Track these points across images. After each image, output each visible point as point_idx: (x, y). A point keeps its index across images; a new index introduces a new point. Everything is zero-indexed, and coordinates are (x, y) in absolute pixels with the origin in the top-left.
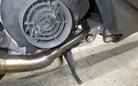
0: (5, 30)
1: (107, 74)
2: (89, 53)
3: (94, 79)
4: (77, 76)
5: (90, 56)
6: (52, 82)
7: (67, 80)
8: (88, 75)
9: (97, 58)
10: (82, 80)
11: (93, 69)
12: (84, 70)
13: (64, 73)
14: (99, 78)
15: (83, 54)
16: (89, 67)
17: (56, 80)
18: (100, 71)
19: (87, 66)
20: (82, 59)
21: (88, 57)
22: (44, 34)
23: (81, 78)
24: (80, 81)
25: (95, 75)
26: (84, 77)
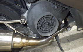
0: (28, 27)
1: (79, 48)
2: (69, 34)
3: (71, 50)
4: (61, 47)
5: (69, 36)
6: (48, 50)
7: (56, 49)
8: (67, 47)
9: (73, 38)
10: (64, 50)
11: (71, 44)
12: (65, 44)
13: (54, 45)
14: (74, 50)
15: (65, 35)
16: (69, 43)
17: (50, 48)
18: (75, 46)
19: (67, 42)
20: (64, 37)
21: (68, 37)
22: (45, 30)
23: (63, 49)
24: (63, 50)
25: (72, 48)
26: (65, 48)
